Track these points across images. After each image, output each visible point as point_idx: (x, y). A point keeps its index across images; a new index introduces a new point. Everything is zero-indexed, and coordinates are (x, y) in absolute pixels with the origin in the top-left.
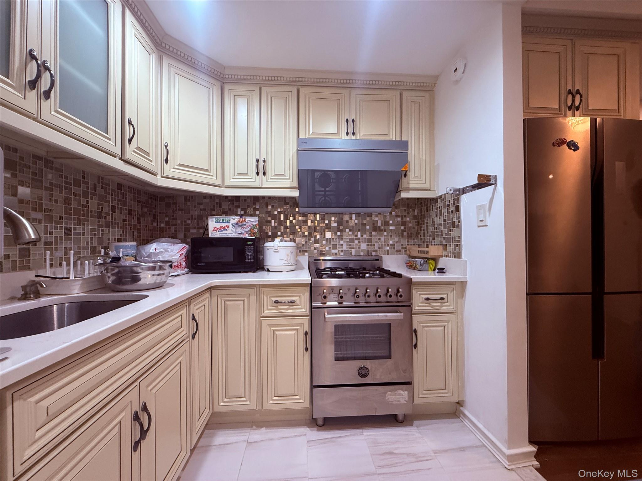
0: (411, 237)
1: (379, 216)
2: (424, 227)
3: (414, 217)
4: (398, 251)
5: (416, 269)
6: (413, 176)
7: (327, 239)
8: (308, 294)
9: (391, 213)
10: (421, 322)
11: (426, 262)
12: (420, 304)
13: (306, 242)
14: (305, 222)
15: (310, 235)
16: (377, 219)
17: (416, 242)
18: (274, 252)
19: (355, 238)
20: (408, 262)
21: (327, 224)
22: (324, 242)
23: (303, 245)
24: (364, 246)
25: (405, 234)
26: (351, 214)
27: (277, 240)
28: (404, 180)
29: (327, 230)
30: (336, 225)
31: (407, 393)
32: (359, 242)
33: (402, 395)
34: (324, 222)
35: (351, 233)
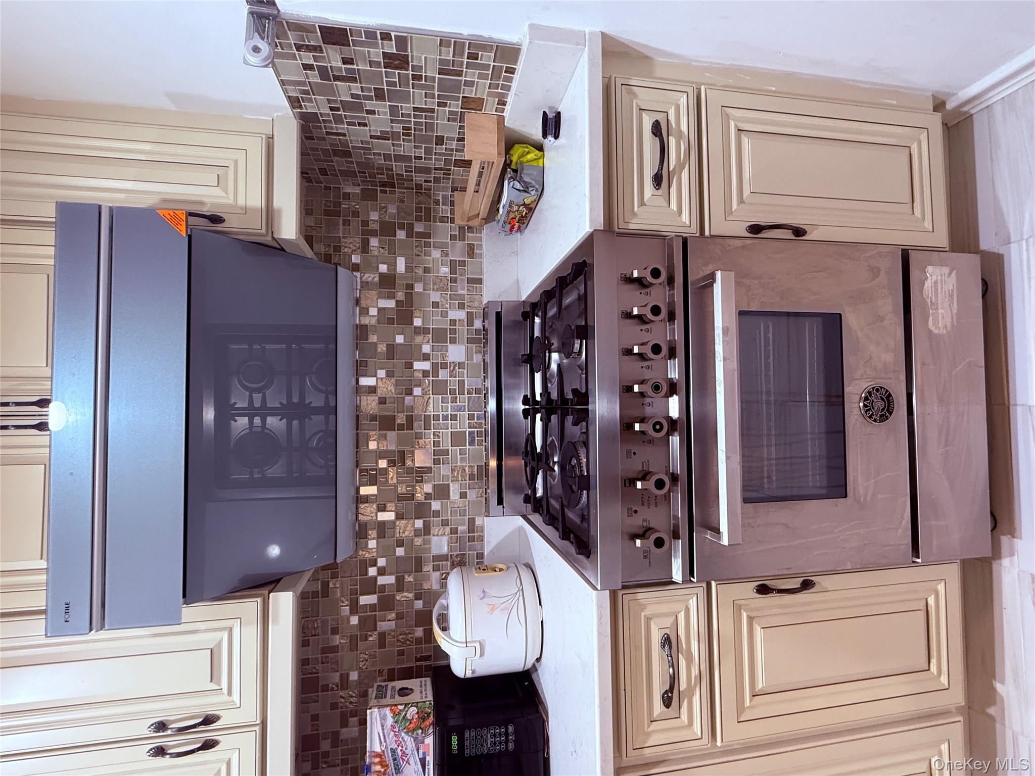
0: (428, 210)
1: (363, 303)
2: (399, 168)
3: (369, 195)
4: (471, 251)
5: (533, 206)
6: (217, 192)
7: (436, 462)
8: (644, 596)
9: (356, 268)
10: (728, 211)
11: (515, 171)
12: (674, 206)
13: (445, 523)
14: (383, 529)
15: (422, 510)
16: (373, 311)
17: (444, 197)
18: (482, 655)
19: (431, 378)
20: (509, 226)
21: (392, 463)
22: (445, 470)
23: (454, 531)
24: (456, 353)
25: (419, 228)
26: (358, 390)
27: (444, 644)
28: (232, 224)
29: (409, 463)
30: (392, 435)
31: (930, 269)
32: (444, 366)
33: (936, 283)
34: (385, 472)
35: (417, 391)
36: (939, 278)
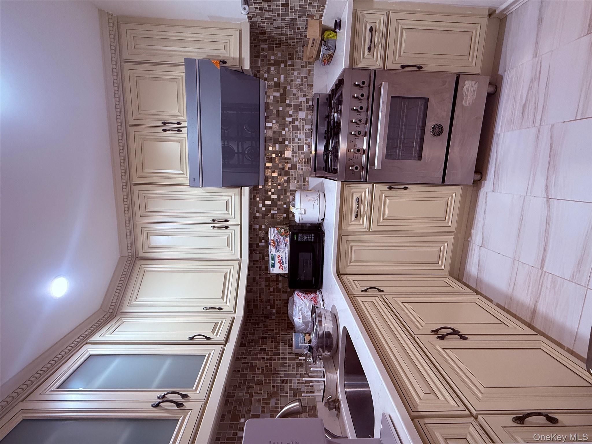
0: (293, 54)
1: (268, 94)
2: (283, 38)
3: (271, 49)
4: (309, 72)
5: (332, 55)
6: (225, 52)
7: (293, 156)
8: (352, 186)
9: (265, 79)
10: (394, 59)
11: (325, 42)
12: (375, 58)
13: (295, 179)
14: (273, 178)
15: (287, 174)
16: (272, 97)
17: (300, 49)
18: (305, 213)
19: (292, 124)
20: (323, 63)
21: (277, 156)
22: (296, 159)
23: (298, 182)
24: (302, 115)
25: (289, 62)
26: (266, 128)
27: (292, 209)
28: (229, 64)
29: (283, 156)
30: (277, 146)
31: (467, 82)
32: (297, 120)
33: (469, 87)
34: (275, 158)
35: (287, 129)
36: (470, 85)
